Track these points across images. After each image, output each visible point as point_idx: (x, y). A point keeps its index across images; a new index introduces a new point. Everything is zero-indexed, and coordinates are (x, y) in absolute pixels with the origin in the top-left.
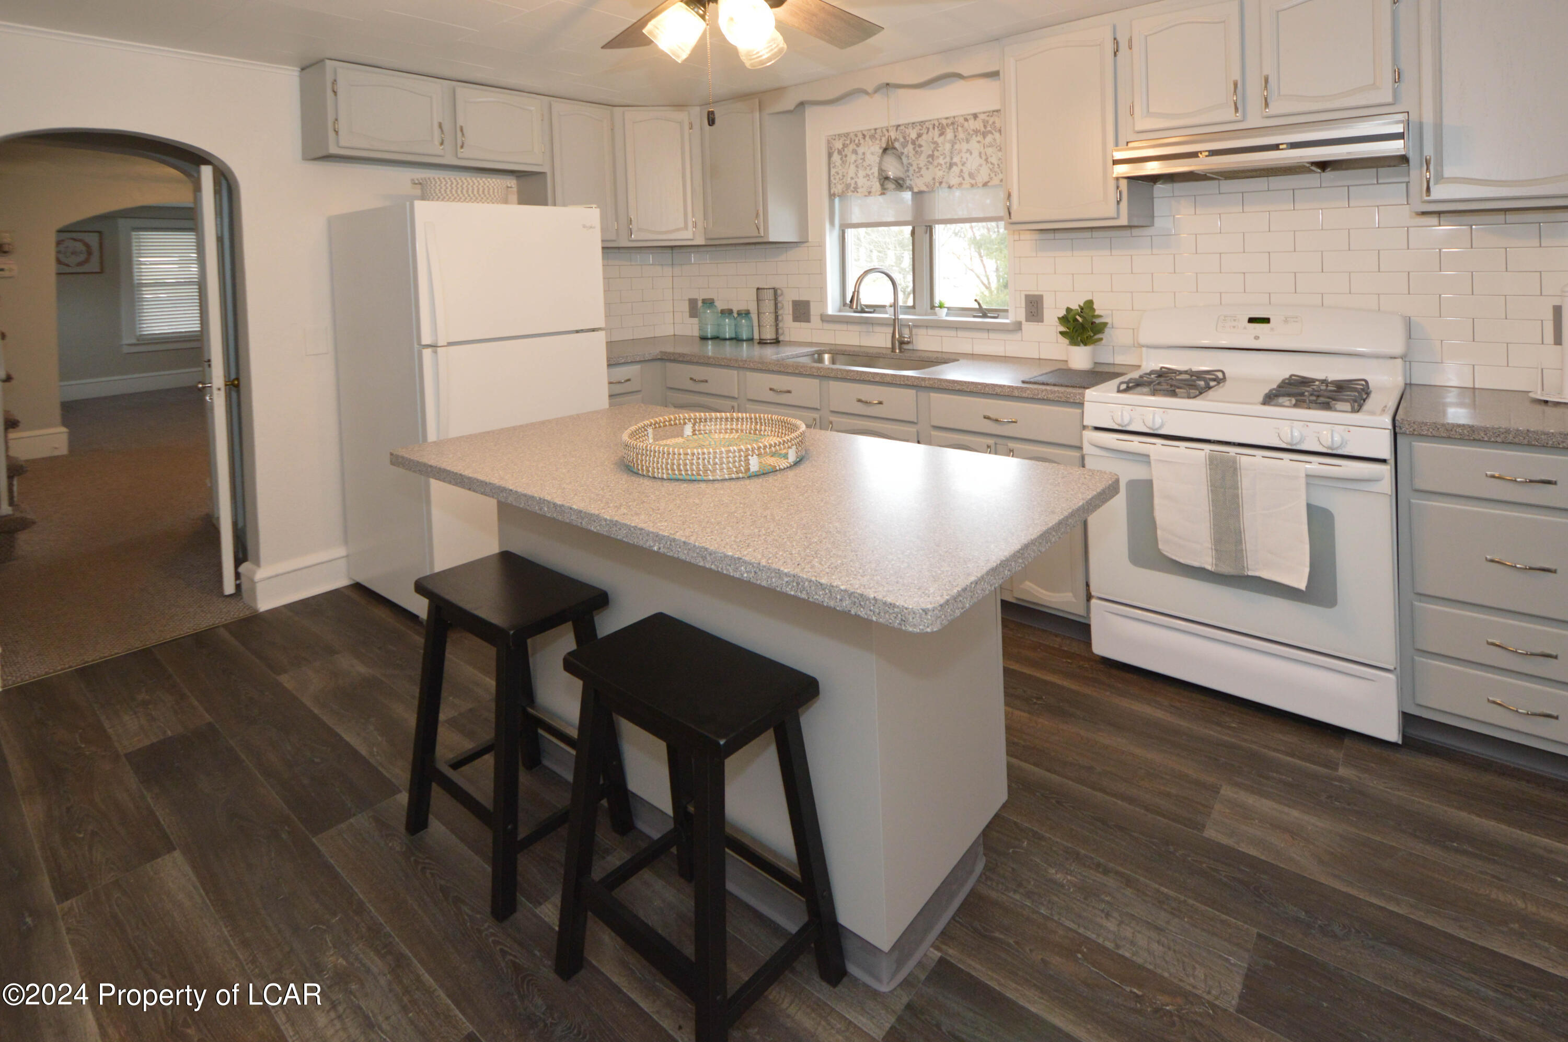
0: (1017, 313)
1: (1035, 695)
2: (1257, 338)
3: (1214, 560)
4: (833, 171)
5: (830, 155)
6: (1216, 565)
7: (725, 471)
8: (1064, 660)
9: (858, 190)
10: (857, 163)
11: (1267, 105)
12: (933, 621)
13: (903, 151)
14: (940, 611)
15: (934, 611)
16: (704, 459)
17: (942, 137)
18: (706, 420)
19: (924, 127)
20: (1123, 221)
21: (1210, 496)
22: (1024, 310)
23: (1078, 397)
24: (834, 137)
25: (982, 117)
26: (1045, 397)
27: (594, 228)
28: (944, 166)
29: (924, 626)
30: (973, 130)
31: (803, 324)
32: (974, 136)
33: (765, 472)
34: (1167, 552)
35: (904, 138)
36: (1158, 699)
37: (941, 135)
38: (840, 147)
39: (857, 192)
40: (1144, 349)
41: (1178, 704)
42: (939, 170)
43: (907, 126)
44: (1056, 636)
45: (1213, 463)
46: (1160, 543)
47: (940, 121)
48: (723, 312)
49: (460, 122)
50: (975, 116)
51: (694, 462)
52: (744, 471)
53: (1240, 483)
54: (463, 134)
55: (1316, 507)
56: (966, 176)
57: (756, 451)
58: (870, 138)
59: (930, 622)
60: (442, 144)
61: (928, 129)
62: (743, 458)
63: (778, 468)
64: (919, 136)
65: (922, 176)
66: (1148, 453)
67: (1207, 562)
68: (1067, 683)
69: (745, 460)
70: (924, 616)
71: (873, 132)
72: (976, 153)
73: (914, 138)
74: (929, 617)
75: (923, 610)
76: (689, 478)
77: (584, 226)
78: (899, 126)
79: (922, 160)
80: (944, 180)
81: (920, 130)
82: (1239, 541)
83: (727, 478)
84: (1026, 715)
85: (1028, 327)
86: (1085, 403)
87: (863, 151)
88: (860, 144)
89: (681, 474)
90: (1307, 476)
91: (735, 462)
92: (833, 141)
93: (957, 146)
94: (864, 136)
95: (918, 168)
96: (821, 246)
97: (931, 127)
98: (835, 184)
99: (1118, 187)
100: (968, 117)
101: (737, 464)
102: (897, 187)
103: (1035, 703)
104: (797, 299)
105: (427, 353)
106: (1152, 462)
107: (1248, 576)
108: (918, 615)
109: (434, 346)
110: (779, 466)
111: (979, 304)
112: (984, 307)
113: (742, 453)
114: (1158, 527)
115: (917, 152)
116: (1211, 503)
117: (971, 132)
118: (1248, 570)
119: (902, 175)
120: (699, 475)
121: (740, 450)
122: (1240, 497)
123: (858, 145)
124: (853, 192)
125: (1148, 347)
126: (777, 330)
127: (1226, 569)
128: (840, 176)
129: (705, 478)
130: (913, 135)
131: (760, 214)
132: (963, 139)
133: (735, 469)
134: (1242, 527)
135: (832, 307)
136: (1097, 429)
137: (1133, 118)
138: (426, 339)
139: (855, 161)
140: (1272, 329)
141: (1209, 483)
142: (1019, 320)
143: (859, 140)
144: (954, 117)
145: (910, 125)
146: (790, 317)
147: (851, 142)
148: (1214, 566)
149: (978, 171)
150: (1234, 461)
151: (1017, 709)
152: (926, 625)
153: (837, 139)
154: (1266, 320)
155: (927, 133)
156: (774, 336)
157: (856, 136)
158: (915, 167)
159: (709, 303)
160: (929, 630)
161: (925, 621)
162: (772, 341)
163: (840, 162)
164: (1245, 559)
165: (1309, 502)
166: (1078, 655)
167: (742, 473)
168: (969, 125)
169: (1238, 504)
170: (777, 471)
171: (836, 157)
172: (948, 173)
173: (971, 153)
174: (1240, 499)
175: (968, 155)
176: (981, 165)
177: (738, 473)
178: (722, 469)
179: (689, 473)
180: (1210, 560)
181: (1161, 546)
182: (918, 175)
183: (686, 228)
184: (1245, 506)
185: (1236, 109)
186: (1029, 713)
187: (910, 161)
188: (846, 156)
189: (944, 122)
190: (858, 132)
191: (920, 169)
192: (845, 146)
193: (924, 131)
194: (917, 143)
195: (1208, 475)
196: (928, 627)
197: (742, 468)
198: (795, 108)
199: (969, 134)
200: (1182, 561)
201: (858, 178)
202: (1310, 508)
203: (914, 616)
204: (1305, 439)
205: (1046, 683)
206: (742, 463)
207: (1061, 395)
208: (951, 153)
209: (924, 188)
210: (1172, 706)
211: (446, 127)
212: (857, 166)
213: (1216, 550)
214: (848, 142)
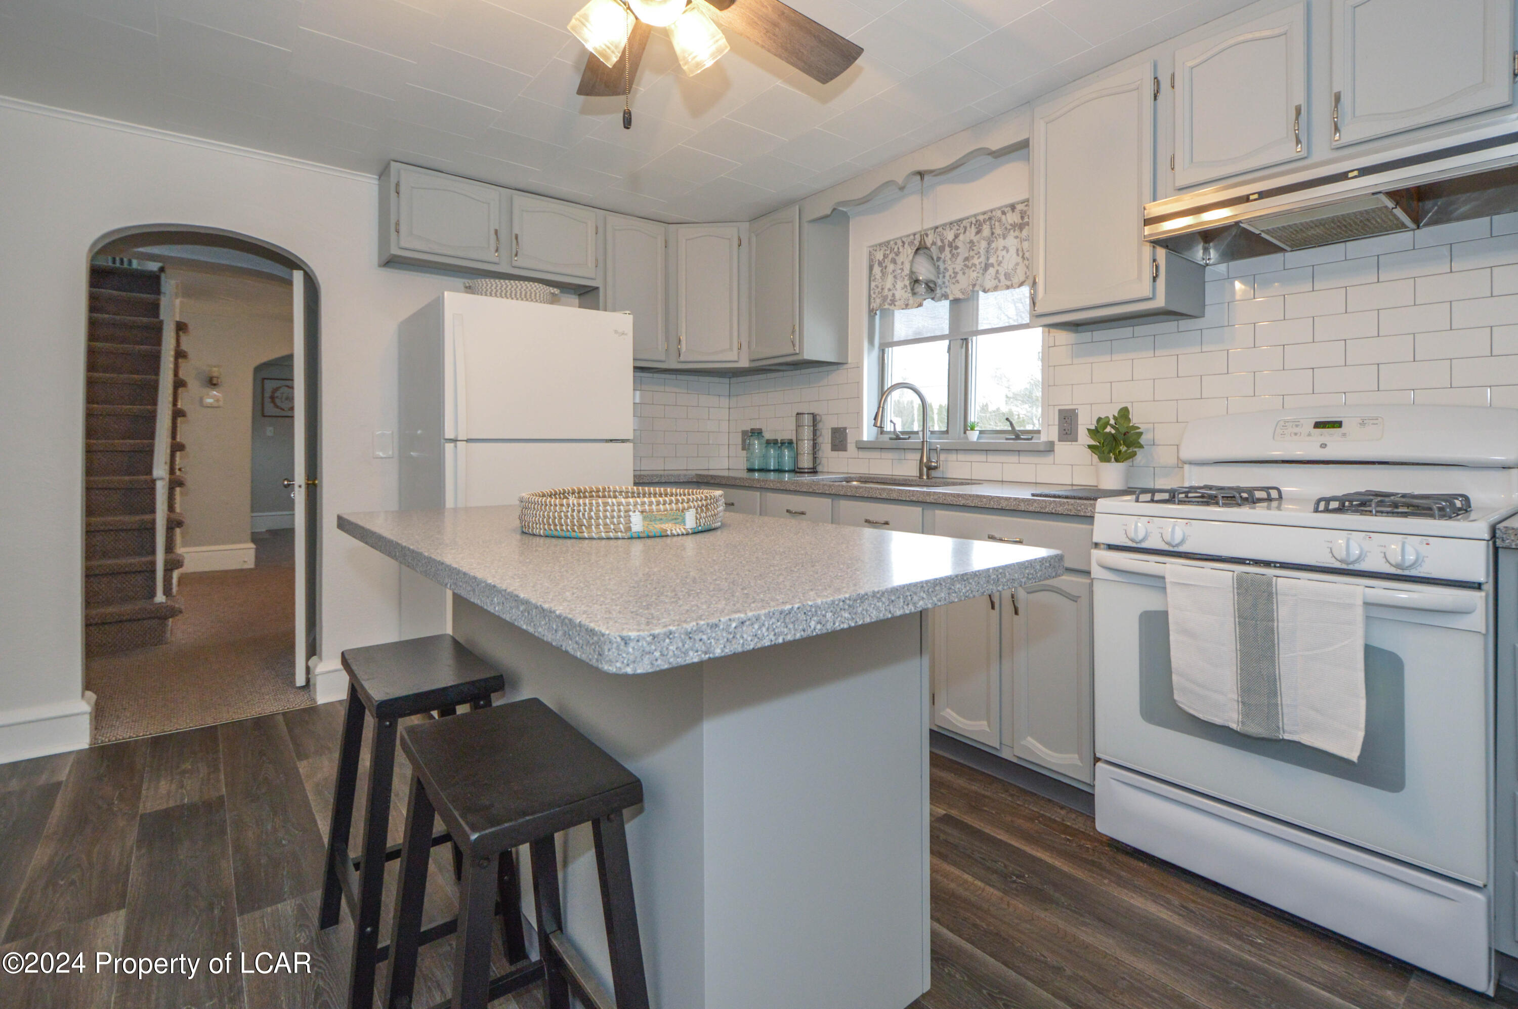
0: (1051, 434)
1: (1017, 872)
2: (1323, 446)
3: (1240, 717)
4: (873, 284)
5: (871, 268)
6: (1243, 723)
7: (601, 527)
8: (1063, 836)
9: (896, 303)
10: (895, 273)
11: (1337, 129)
12: (636, 657)
13: (940, 255)
14: (649, 644)
15: (638, 641)
16: (579, 511)
17: (979, 236)
18: (639, 494)
19: (962, 226)
20: (1160, 302)
21: (1238, 630)
22: (1057, 427)
23: (1089, 509)
24: (875, 248)
25: (1020, 207)
26: (1053, 511)
27: (626, 334)
28: (978, 267)
29: (623, 662)
30: (1011, 225)
31: (841, 453)
32: (1012, 231)
33: (651, 534)
34: (1182, 703)
35: (942, 241)
36: (1168, 896)
37: (977, 233)
38: (881, 258)
39: (895, 305)
40: (1186, 467)
41: (1191, 906)
42: (973, 271)
43: (944, 226)
44: (1062, 808)
45: (1242, 584)
46: (1175, 692)
47: (978, 218)
48: (768, 442)
49: (516, 231)
50: (1013, 207)
51: (569, 514)
52: (623, 530)
53: (1275, 614)
54: (517, 242)
55: (1374, 648)
56: (1002, 277)
57: (639, 506)
58: (909, 244)
59: (632, 658)
60: (497, 251)
61: (965, 228)
62: (622, 514)
63: (669, 533)
64: (956, 236)
65: (958, 282)
66: (1161, 574)
67: (1231, 718)
68: (1058, 863)
69: (625, 517)
70: (622, 647)
71: (912, 237)
72: (1013, 251)
73: (951, 240)
74: (631, 650)
75: (622, 638)
76: (564, 534)
77: (616, 332)
78: (937, 228)
79: (959, 264)
80: (978, 282)
81: (958, 230)
82: (1273, 692)
83: (604, 537)
84: (997, 893)
85: (1062, 448)
86: (1097, 517)
87: (902, 260)
88: (899, 253)
89: (556, 530)
90: (1367, 604)
91: (613, 517)
92: (875, 253)
93: (993, 245)
94: (903, 243)
95: (954, 273)
96: (859, 367)
97: (968, 225)
98: (874, 299)
99: (1154, 260)
100: (1006, 210)
101: (615, 520)
102: (927, 290)
103: (1014, 882)
104: (836, 426)
105: (449, 447)
106: (1168, 586)
107: (1283, 740)
108: (615, 645)
109: (455, 441)
110: (671, 530)
111: (1011, 424)
112: (1017, 428)
113: (622, 507)
114: (1173, 670)
115: (953, 255)
116: (1238, 638)
117: (1009, 227)
118: (1284, 732)
119: (933, 278)
120: (574, 531)
121: (619, 504)
122: (1276, 632)
123: (897, 254)
124: (890, 305)
125: (1191, 463)
126: (815, 458)
127: (1255, 729)
128: (879, 289)
129: (580, 535)
130: (950, 236)
131: (797, 330)
132: (999, 235)
133: (612, 527)
134: (1277, 672)
135: (867, 433)
136: (1111, 547)
137: (1174, 174)
138: (449, 434)
139: (894, 271)
140: (1344, 435)
141: (1236, 613)
142: (1050, 439)
143: (898, 248)
144: (991, 211)
145: (948, 226)
146: (829, 446)
147: (891, 252)
148: (1240, 724)
149: (1015, 270)
150: (1269, 584)
151: (990, 885)
152: (625, 662)
153: (878, 249)
154: (1338, 424)
155: (965, 232)
156: (811, 466)
157: (896, 244)
158: (950, 272)
159: (757, 433)
160: (629, 670)
161: (624, 655)
162: (810, 471)
163: (881, 275)
164: (1280, 716)
165: (1368, 643)
166: (1082, 832)
167: (621, 532)
168: (1007, 220)
169: (1273, 641)
170: (667, 536)
171: (877, 270)
172: (983, 274)
173: (1008, 251)
174: (1276, 635)
175: (1004, 253)
176: (1017, 264)
177: (616, 532)
178: (598, 525)
179: (564, 528)
180: (1235, 716)
181: (1176, 697)
182: (954, 280)
183: (731, 349)
184: (1281, 645)
185: (1298, 141)
186: (1005, 892)
187: (946, 266)
188: (886, 267)
189: (981, 218)
190: (897, 239)
191: (956, 273)
192: (885, 256)
193: (962, 230)
194: (954, 245)
195: (1236, 602)
196: (628, 665)
197: (621, 525)
198: (832, 212)
199: (1006, 228)
200: (1201, 716)
201: (896, 289)
202: (1369, 651)
203: (609, 646)
204: (1366, 555)
205: (1034, 859)
206: (622, 519)
207: (1070, 507)
208: (987, 252)
209: (961, 296)
210: (1183, 906)
211: (503, 235)
212: (895, 277)
213: (1243, 703)
214: (888, 252)
